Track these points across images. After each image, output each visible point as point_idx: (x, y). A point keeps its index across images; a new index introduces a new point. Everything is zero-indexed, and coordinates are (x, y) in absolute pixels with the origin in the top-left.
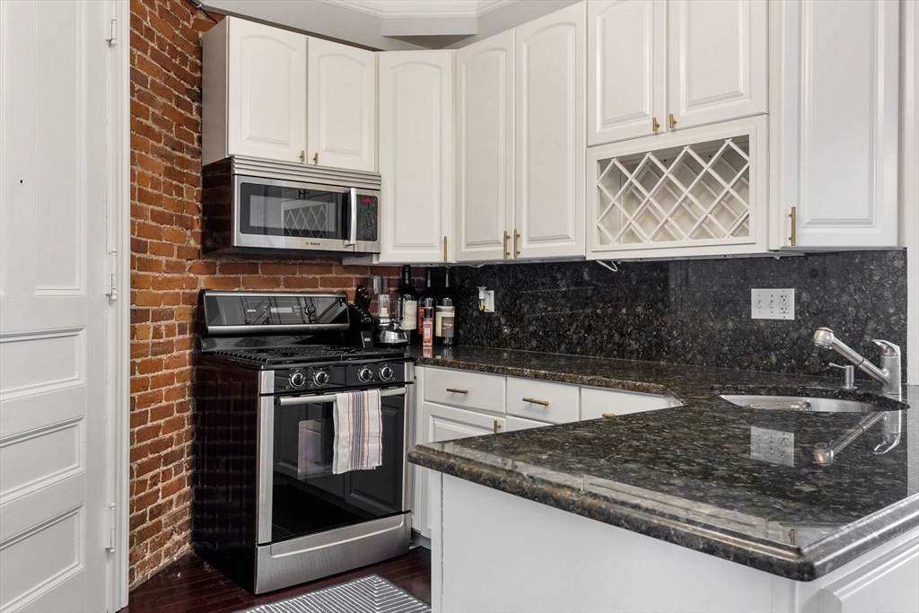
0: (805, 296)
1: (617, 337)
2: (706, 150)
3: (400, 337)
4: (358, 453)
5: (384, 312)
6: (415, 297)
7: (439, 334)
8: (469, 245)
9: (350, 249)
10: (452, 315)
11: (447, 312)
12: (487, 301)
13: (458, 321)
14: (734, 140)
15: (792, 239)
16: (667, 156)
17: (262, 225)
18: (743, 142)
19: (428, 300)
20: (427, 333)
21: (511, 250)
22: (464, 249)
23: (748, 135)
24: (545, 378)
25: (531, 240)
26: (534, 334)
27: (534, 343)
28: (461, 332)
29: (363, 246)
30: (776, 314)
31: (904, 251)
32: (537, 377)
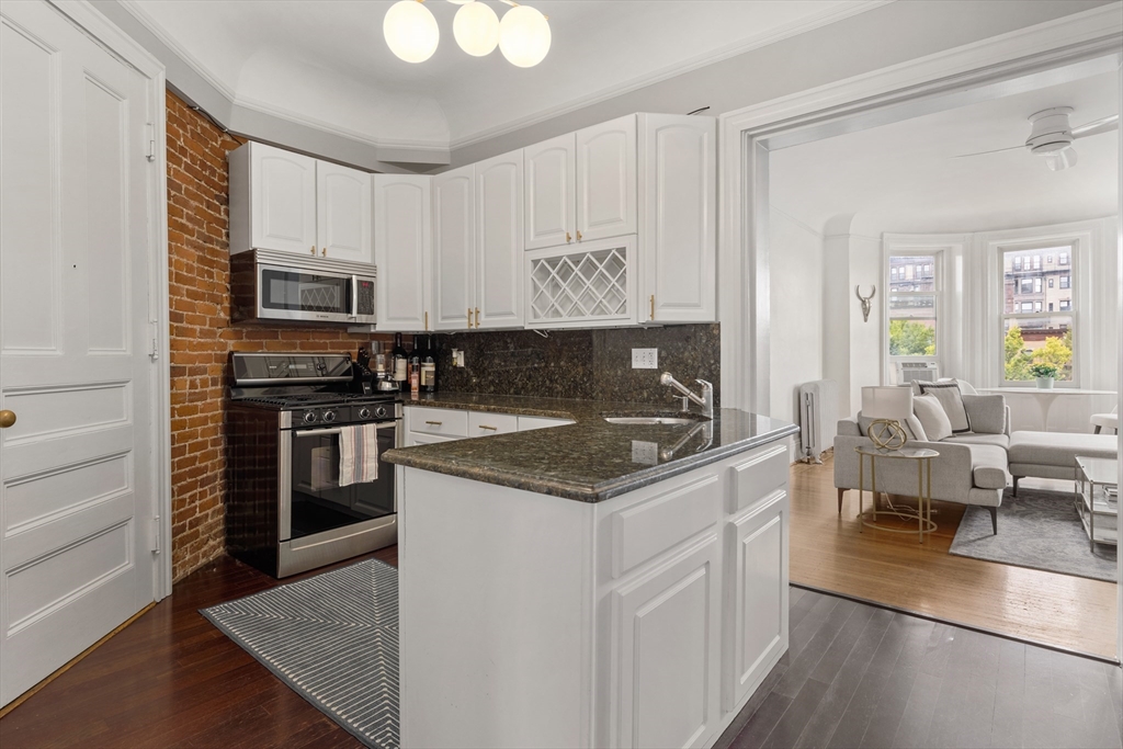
0: (664, 354)
1: (548, 382)
2: (600, 255)
3: (393, 386)
4: (359, 469)
5: (381, 368)
6: (405, 356)
7: (423, 383)
8: (443, 318)
9: (353, 321)
10: (433, 369)
11: (429, 367)
12: (459, 359)
13: (437, 374)
14: (617, 250)
15: (652, 316)
16: (576, 259)
17: (283, 302)
18: (622, 251)
19: (416, 359)
20: (415, 383)
21: (473, 322)
22: (440, 321)
23: (625, 248)
24: (494, 411)
25: (487, 315)
26: (492, 382)
27: (492, 388)
28: (440, 382)
29: (363, 318)
30: (647, 366)
31: (719, 325)
32: (489, 410)
